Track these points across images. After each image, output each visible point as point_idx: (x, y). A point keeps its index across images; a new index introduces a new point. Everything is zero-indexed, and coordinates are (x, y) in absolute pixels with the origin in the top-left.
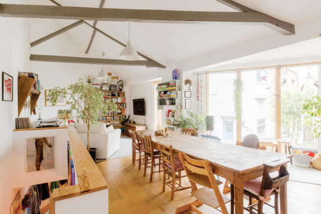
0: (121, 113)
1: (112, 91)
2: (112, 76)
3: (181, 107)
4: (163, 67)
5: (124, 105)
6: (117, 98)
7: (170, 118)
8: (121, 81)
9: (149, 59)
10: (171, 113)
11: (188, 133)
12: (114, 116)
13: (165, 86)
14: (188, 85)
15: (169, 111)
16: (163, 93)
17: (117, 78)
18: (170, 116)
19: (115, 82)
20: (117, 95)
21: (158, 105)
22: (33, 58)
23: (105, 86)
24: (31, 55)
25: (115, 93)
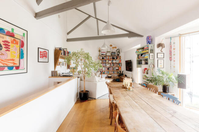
0: (118, 70)
1: (113, 56)
2: (112, 47)
3: (154, 66)
4: (142, 36)
5: (120, 64)
6: (116, 60)
7: (145, 74)
8: (118, 49)
9: (130, 32)
10: (146, 70)
11: (151, 89)
12: (113, 71)
13: (141, 50)
14: (160, 48)
15: (146, 69)
16: (140, 55)
17: (115, 47)
18: (145, 73)
19: (114, 50)
20: (115, 58)
21: (137, 64)
22: (68, 40)
23: (109, 53)
24: (67, 39)
25: (115, 57)
